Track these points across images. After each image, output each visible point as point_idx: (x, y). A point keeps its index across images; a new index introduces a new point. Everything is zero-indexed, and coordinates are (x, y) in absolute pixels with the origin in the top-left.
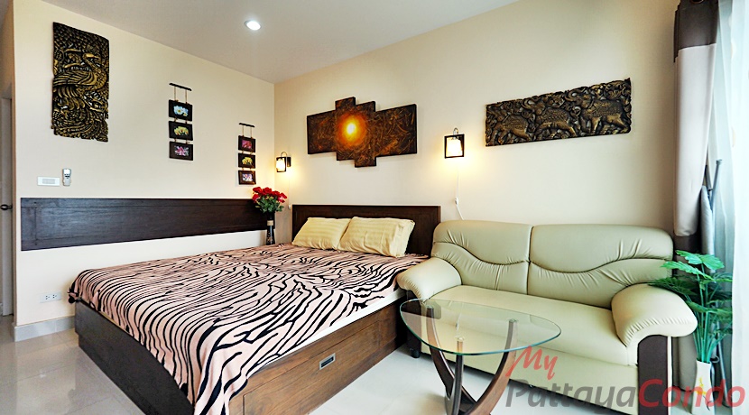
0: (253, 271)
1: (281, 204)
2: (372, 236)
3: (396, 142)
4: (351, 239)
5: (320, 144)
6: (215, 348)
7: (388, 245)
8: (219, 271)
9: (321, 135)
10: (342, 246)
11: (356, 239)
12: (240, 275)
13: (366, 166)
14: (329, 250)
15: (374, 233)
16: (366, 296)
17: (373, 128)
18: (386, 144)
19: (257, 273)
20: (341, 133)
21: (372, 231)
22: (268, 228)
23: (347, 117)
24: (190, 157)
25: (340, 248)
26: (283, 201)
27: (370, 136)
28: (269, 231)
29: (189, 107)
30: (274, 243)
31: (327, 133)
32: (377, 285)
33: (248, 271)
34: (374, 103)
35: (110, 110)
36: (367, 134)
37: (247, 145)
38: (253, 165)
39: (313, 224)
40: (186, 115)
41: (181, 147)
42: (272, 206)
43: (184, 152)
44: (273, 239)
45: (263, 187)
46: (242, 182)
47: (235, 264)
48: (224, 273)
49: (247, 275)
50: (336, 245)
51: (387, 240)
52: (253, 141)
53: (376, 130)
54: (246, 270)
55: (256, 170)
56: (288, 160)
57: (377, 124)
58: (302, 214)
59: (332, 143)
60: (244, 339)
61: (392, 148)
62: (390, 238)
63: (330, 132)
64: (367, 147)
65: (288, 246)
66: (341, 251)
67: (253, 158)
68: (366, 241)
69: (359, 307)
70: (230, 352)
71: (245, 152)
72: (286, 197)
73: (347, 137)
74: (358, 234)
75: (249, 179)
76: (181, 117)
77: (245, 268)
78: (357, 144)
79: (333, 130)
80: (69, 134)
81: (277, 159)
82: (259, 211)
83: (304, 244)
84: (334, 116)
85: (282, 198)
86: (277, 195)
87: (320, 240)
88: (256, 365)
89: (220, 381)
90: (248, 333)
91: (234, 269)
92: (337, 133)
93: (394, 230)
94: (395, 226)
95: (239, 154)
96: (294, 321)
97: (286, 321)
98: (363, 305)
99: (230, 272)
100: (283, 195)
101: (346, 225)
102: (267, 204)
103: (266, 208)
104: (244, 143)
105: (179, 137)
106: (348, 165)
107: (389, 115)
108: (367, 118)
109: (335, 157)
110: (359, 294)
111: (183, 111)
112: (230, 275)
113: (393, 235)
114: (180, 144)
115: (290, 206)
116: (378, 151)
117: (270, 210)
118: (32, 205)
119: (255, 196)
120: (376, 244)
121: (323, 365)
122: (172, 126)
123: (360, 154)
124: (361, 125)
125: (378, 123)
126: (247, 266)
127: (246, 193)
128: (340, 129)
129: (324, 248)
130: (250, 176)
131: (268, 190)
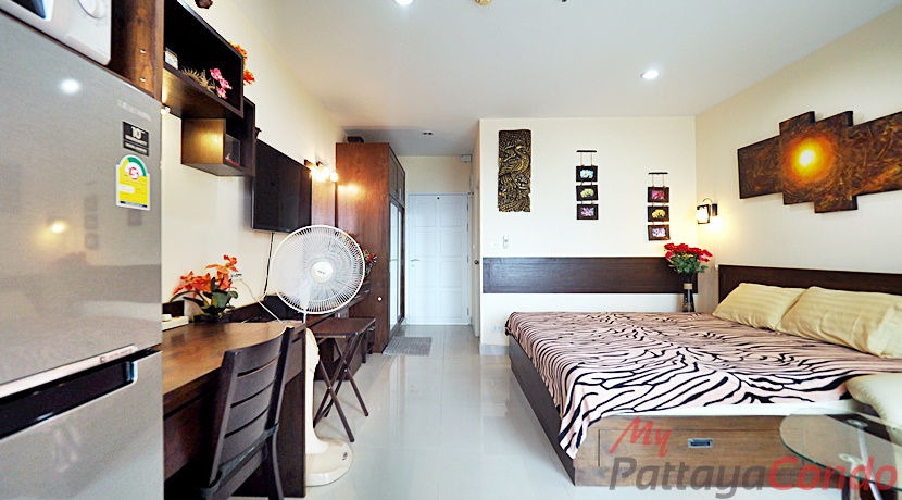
0: (690, 360)
1: (703, 263)
2: (836, 317)
3: (898, 169)
4: (798, 317)
5: (758, 184)
6: (576, 383)
7: (865, 336)
8: (642, 351)
9: (759, 172)
10: (783, 327)
11: (808, 319)
12: (670, 363)
13: (836, 210)
14: (763, 329)
15: (841, 314)
16: (771, 390)
17: (848, 152)
18: (875, 174)
19: (695, 364)
20: (789, 165)
21: (836, 309)
22: (685, 292)
23: (799, 142)
24: (595, 217)
25: (780, 329)
26: (707, 260)
27: (841, 164)
28: (686, 296)
29: (594, 169)
30: (693, 310)
31: (768, 169)
32: (799, 382)
33: (683, 358)
34: (851, 113)
35: (532, 186)
36: (837, 163)
37: (658, 196)
38: (667, 218)
39: (745, 292)
40: (591, 177)
41: (587, 208)
42: (690, 266)
43: (590, 212)
44: (693, 306)
45: (677, 244)
46: (651, 238)
47: (665, 344)
48: (648, 355)
49: (680, 365)
50: (774, 322)
51: (864, 327)
52: (666, 191)
53: (854, 154)
54: (680, 357)
55: (671, 223)
56: (714, 209)
57: (856, 145)
58: (731, 277)
59: (776, 181)
60: (601, 384)
61: (887, 180)
62: (873, 324)
63: (772, 165)
64: (837, 181)
65: (707, 317)
66: (782, 334)
67: (666, 209)
68: (825, 323)
69: (756, 400)
70: (588, 389)
71: (656, 204)
72: (710, 255)
73: (800, 170)
74: (811, 312)
75: (662, 233)
76: (587, 180)
77: (678, 353)
78: (818, 180)
79: (776, 164)
80: (508, 210)
81: (698, 208)
82: (673, 271)
83: (727, 317)
84: (777, 143)
85: (704, 256)
86: (697, 253)
87: (750, 314)
88: (611, 410)
89: (579, 408)
90: (604, 381)
91: (663, 352)
92: (783, 167)
93: (883, 314)
94: (887, 307)
95: (649, 207)
96: (654, 385)
97: (645, 383)
98: (765, 400)
99: (656, 356)
100: (706, 252)
101: (794, 297)
102: (682, 264)
103: (682, 267)
104: (655, 195)
105: (585, 199)
106: (805, 211)
107: (881, 128)
108: (836, 138)
109: (782, 201)
110: (759, 384)
111: (589, 174)
112: (657, 359)
113: (879, 321)
114: (586, 206)
115: (717, 266)
116: (858, 187)
117: (687, 270)
118: (489, 262)
119: (668, 254)
120: (843, 330)
121: (692, 444)
122: (580, 190)
123: (823, 194)
124: (824, 150)
125: (857, 143)
126: (682, 351)
127: (657, 250)
128: (787, 160)
129: (755, 325)
130: (663, 231)
131: (683, 246)
